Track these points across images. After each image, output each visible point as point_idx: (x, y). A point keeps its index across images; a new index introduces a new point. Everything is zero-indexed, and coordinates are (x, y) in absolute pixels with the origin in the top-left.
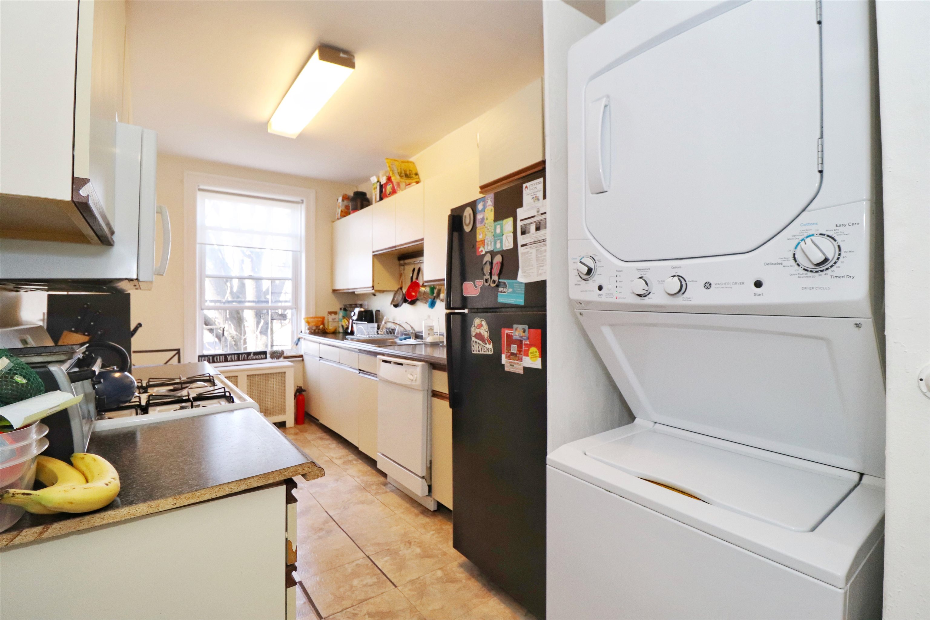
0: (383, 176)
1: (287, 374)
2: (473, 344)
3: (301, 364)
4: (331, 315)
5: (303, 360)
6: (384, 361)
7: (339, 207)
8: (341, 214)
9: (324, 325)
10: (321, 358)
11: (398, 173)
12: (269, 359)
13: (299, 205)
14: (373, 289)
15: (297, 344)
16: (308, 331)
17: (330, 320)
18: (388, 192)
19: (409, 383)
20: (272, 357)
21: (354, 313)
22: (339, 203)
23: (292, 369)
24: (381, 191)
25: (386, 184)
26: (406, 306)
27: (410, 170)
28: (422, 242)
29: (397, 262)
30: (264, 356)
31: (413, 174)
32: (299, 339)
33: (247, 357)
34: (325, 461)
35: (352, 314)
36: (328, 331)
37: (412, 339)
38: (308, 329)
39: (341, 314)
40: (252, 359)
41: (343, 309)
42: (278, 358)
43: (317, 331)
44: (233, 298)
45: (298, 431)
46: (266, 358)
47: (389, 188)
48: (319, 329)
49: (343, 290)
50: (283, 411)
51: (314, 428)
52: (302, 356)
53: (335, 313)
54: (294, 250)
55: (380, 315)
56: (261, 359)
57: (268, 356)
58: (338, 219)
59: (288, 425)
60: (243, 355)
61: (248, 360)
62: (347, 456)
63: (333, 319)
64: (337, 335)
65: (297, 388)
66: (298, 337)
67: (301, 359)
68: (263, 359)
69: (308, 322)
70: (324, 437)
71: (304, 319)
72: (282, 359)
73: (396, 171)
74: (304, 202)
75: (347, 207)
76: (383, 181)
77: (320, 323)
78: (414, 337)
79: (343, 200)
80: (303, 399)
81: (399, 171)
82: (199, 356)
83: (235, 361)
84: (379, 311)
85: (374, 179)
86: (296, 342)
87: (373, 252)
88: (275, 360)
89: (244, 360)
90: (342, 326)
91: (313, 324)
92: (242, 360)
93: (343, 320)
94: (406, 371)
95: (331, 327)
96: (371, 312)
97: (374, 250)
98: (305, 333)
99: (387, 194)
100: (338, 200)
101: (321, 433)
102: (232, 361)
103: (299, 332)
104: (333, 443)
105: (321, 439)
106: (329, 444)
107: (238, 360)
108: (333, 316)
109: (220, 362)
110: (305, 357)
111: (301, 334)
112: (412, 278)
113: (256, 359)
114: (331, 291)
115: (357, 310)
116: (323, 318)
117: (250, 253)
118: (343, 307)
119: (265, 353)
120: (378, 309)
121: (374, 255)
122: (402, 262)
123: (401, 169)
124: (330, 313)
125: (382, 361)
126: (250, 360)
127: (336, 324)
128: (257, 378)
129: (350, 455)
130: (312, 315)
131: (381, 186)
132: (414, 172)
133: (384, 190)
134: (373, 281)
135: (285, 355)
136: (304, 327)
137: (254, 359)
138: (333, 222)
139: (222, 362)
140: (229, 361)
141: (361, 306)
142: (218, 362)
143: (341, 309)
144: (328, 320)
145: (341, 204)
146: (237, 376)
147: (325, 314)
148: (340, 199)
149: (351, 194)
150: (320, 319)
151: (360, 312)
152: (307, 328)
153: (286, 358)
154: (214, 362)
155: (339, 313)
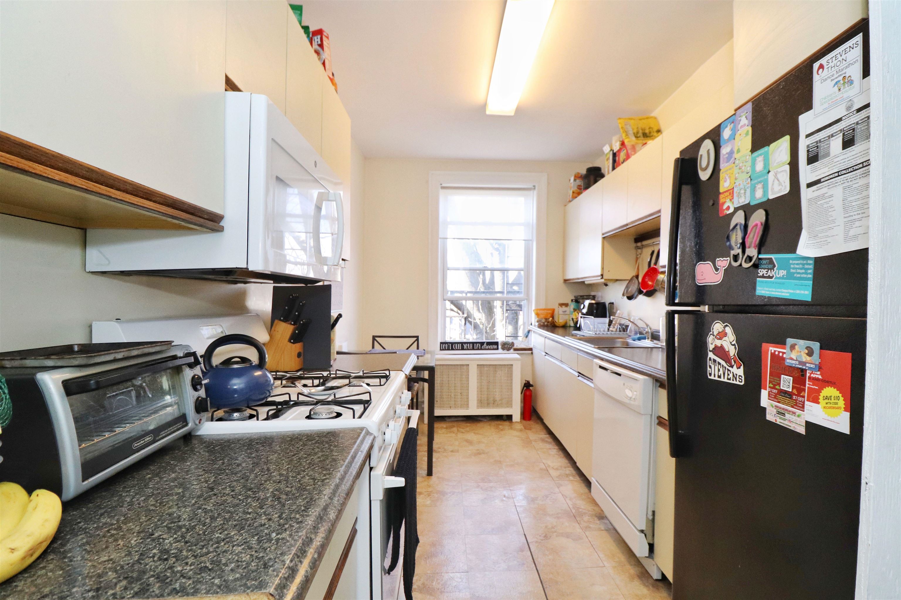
0: (616, 142)
1: (514, 366)
2: (709, 363)
3: (530, 357)
4: (562, 307)
5: (532, 353)
6: (601, 367)
7: (571, 188)
8: (572, 195)
9: (553, 317)
10: (546, 353)
11: (634, 133)
12: (500, 350)
13: (532, 192)
14: (602, 278)
15: (527, 337)
16: (537, 324)
17: (561, 312)
18: (621, 160)
19: (627, 401)
20: (503, 349)
21: (584, 306)
22: (571, 184)
23: (519, 363)
24: (614, 161)
25: (620, 150)
26: (641, 298)
27: (650, 128)
28: (659, 214)
29: (634, 245)
30: (495, 347)
31: (653, 132)
32: (529, 332)
33: (481, 346)
34: (541, 469)
35: (582, 306)
36: (557, 324)
37: (647, 340)
38: (538, 322)
39: (573, 306)
40: (485, 349)
41: (574, 301)
42: (509, 349)
43: (546, 323)
44: (485, 289)
45: (522, 427)
46: (497, 349)
47: (622, 155)
48: (548, 322)
49: (573, 279)
50: (509, 404)
51: (538, 427)
52: (531, 349)
53: (566, 305)
54: (526, 239)
55: (613, 309)
57: (500, 347)
58: (570, 201)
59: (514, 419)
60: (477, 344)
61: (481, 349)
62: (565, 468)
63: (563, 312)
64: (568, 329)
65: (525, 382)
66: (528, 329)
67: (530, 352)
68: (495, 349)
69: (537, 314)
70: (547, 439)
71: (534, 311)
72: (512, 351)
73: (631, 132)
74: (536, 187)
75: (579, 187)
76: (616, 147)
77: (549, 315)
78: (650, 338)
79: (575, 180)
80: (531, 396)
81: (635, 131)
82: (441, 343)
83: (470, 349)
84: (613, 303)
85: (607, 149)
86: (527, 334)
87: (603, 234)
88: (506, 352)
89: (478, 349)
90: (573, 319)
91: (542, 316)
92: (476, 349)
93: (574, 313)
94: (624, 384)
95: (560, 320)
96: (604, 304)
97: (604, 231)
98: (535, 326)
99: (621, 162)
100: (570, 180)
101: (545, 434)
102: (468, 349)
103: (530, 323)
104: (554, 449)
105: (543, 440)
106: (550, 449)
107: (473, 349)
108: (564, 308)
109: (458, 350)
110: (534, 351)
111: (531, 326)
112: (650, 263)
113: (489, 349)
114: (562, 281)
115: (587, 302)
116: (553, 311)
117: (498, 246)
118: (573, 298)
119: (497, 343)
120: (612, 302)
121: (604, 238)
122: (639, 244)
123: (637, 128)
124: (561, 305)
125: (598, 366)
126: (483, 349)
127: (566, 317)
128: (486, 369)
129: (568, 467)
130: (543, 307)
131: (614, 155)
132: (655, 129)
133: (617, 158)
134: (603, 269)
135: (515, 347)
136: (534, 319)
137: (487, 349)
138: (566, 206)
139: (460, 350)
140: (465, 350)
141: (594, 298)
142: (457, 350)
143: (572, 300)
144: (559, 312)
145: (572, 185)
146: (468, 365)
147: (556, 306)
148: (572, 179)
149: (584, 172)
150: (550, 312)
151: (590, 304)
152: (536, 320)
153: (516, 350)
154: (452, 349)
155: (570, 305)
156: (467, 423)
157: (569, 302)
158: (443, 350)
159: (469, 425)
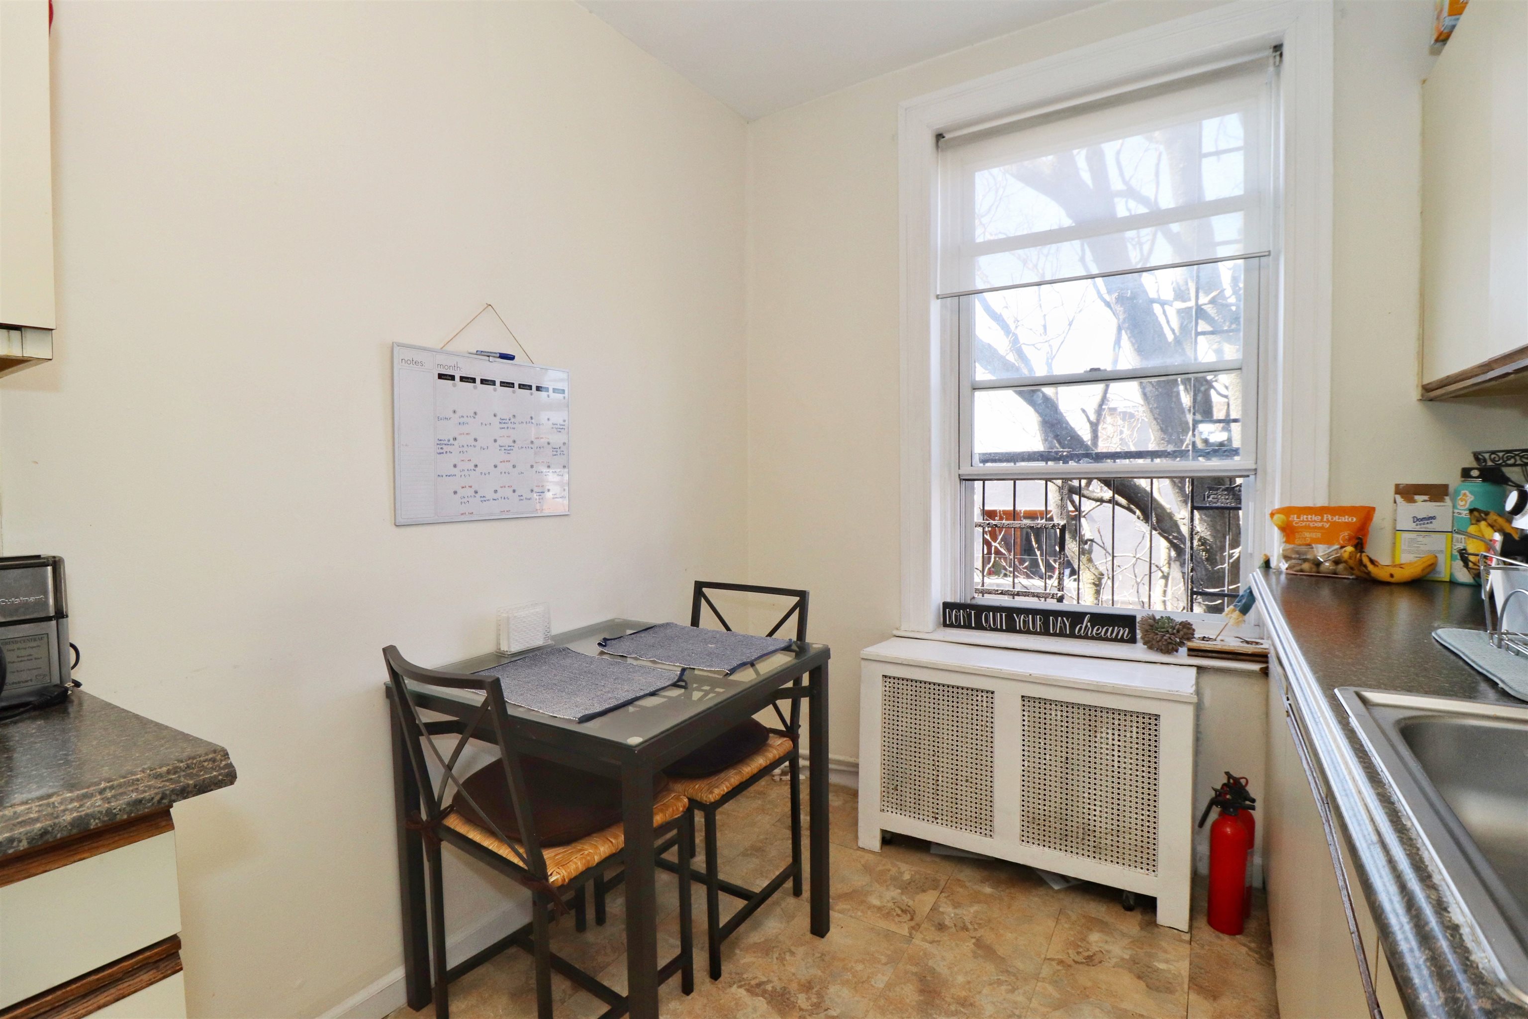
1: (1163, 723)
4: (1411, 500)
5: (1265, 672)
9: (1362, 544)
15: (1243, 609)
17: (1406, 523)
20: (1148, 642)
30: (1125, 632)
32: (1254, 591)
33: (1073, 627)
35: (1511, 501)
38: (1287, 557)
39: (1464, 494)
40: (1086, 637)
41: (1475, 473)
42: (1169, 648)
43: (1327, 566)
46: (1132, 640)
48: (1337, 562)
50: (1144, 849)
52: (1259, 657)
53: (1437, 492)
54: (1254, 250)
56: (1116, 640)
57: (1139, 635)
59: (1163, 916)
60: (1060, 618)
61: (1072, 635)
63: (1416, 520)
66: (1253, 582)
67: (1256, 667)
68: (1122, 640)
69: (1288, 530)
71: (1272, 515)
72: (1180, 654)
74: (1287, 46)
77: (1346, 535)
82: (946, 605)
83: (1035, 633)
86: (1243, 601)
88: (1156, 655)
89: (1062, 634)
90: (1465, 555)
91: (1307, 537)
92: (1055, 635)
93: (1473, 529)
98: (1277, 571)
102: (1027, 632)
107: (1045, 632)
108: (1423, 506)
109: (995, 630)
110: (1272, 665)
111: (1257, 572)
113: (1098, 638)
114: (1416, 395)
116: (1367, 514)
118: (1470, 462)
119: (1128, 621)
124: (1408, 492)
126: (1080, 637)
127: (1434, 546)
135: (1196, 644)
137: (1093, 638)
139: (1001, 631)
140: (1020, 632)
142: (992, 630)
143: (1466, 473)
144: (1393, 521)
146: (997, 693)
147: (1379, 498)
150: (1346, 519)
152: (1282, 552)
153: (1194, 652)
154: (979, 627)
155: (1457, 492)
156: (983, 881)
157: (1452, 479)
158: (951, 626)
159: (988, 890)
